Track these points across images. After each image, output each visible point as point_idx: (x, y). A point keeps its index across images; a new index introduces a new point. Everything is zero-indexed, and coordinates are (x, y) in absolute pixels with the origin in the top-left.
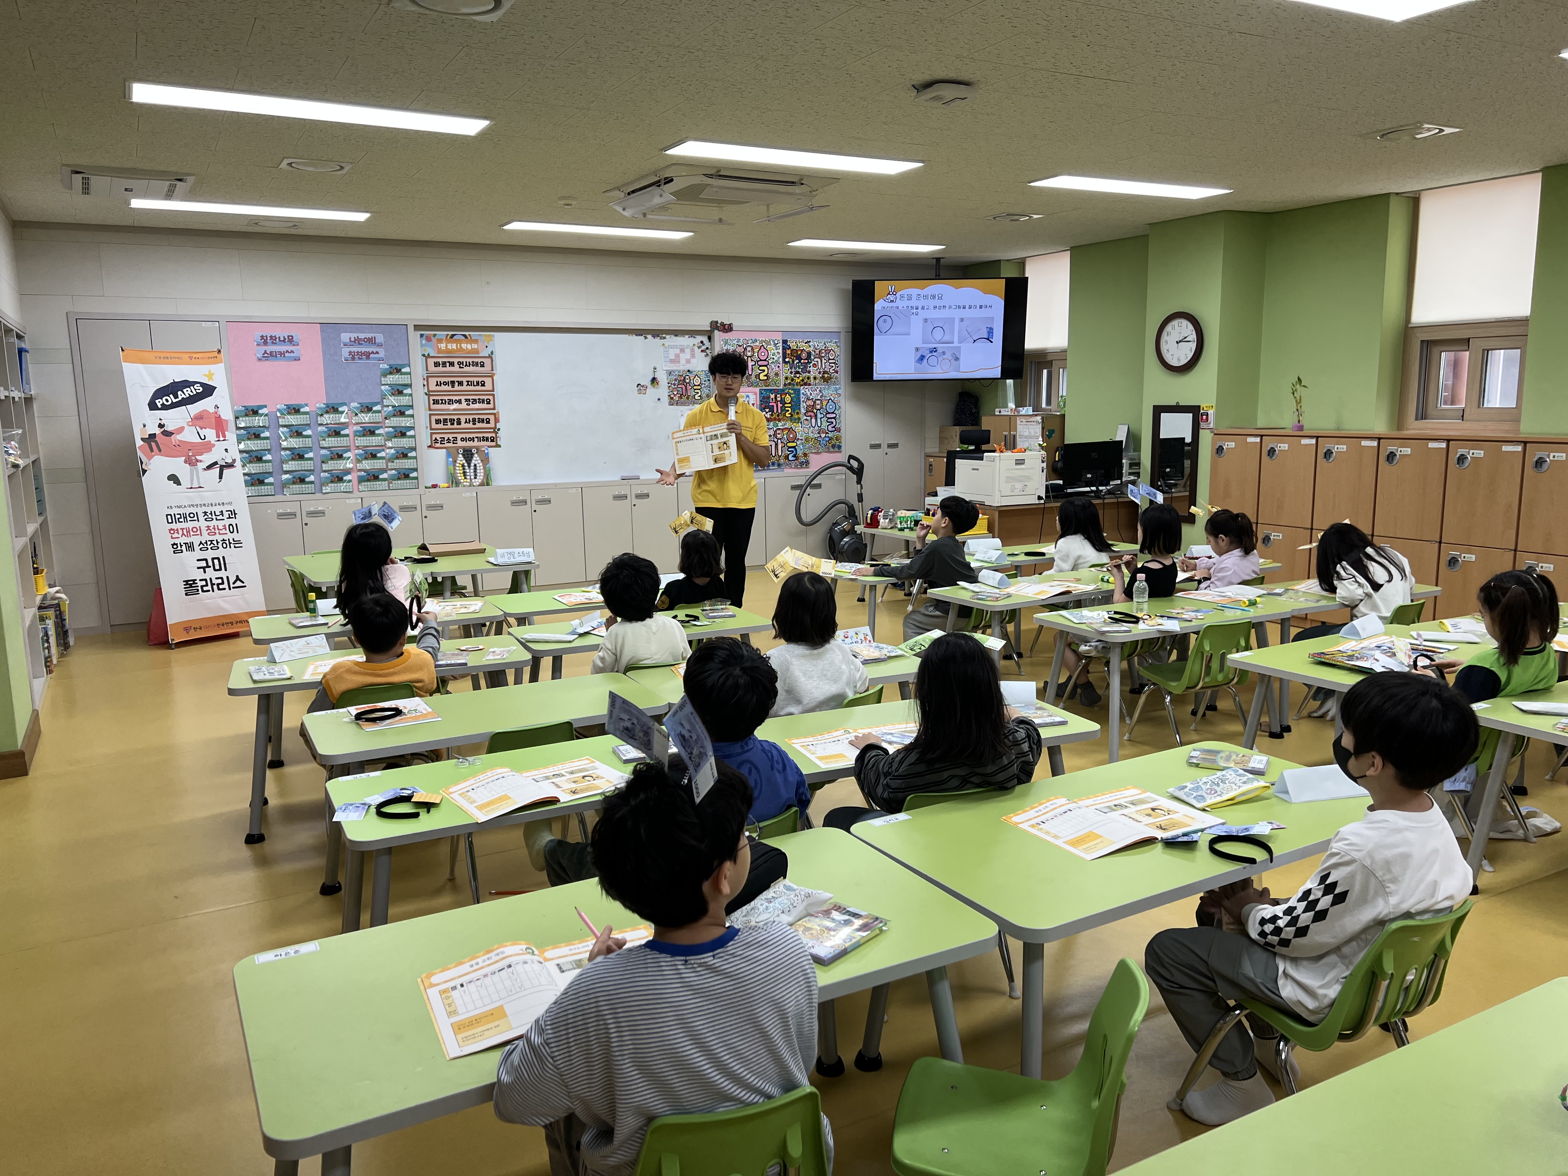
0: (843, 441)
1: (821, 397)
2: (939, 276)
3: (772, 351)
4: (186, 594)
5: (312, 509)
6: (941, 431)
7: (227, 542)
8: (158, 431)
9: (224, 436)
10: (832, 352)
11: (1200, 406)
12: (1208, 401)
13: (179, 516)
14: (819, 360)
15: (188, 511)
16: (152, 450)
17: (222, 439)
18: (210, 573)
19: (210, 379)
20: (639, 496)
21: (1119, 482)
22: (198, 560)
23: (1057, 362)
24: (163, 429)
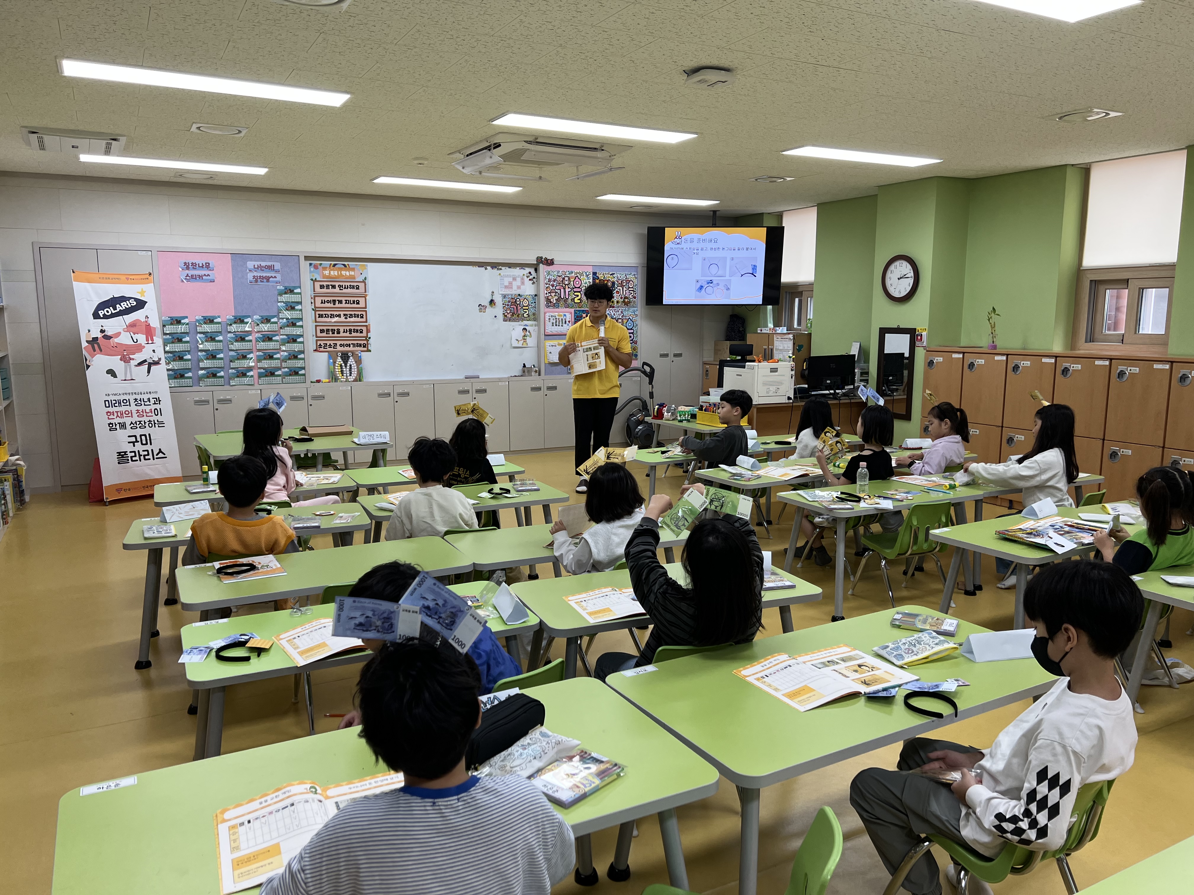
0: (639, 351)
1: (622, 317)
2: (715, 224)
3: (585, 281)
4: (119, 463)
5: (222, 398)
6: (716, 345)
7: (153, 422)
8: (100, 335)
9: (152, 340)
10: (631, 282)
11: (915, 329)
12: (922, 326)
13: (115, 402)
14: (621, 288)
15: (122, 398)
16: (94, 351)
17: (150, 342)
18: (139, 447)
19: (143, 295)
20: (478, 391)
21: (852, 387)
22: (129, 436)
23: (806, 292)
24: (104, 334)
